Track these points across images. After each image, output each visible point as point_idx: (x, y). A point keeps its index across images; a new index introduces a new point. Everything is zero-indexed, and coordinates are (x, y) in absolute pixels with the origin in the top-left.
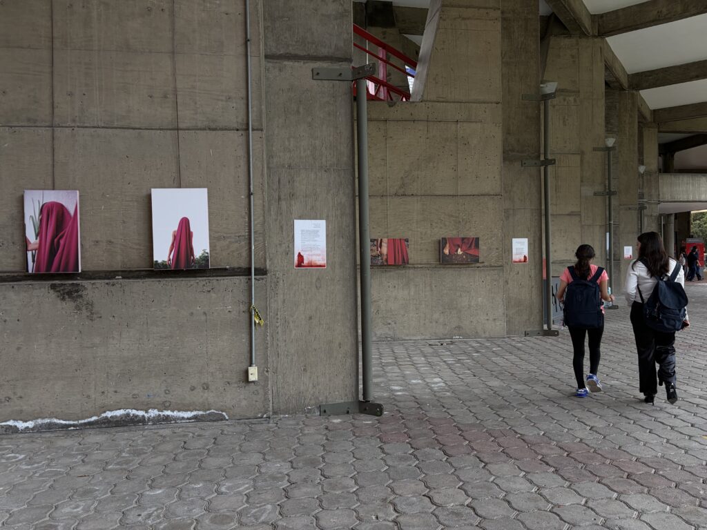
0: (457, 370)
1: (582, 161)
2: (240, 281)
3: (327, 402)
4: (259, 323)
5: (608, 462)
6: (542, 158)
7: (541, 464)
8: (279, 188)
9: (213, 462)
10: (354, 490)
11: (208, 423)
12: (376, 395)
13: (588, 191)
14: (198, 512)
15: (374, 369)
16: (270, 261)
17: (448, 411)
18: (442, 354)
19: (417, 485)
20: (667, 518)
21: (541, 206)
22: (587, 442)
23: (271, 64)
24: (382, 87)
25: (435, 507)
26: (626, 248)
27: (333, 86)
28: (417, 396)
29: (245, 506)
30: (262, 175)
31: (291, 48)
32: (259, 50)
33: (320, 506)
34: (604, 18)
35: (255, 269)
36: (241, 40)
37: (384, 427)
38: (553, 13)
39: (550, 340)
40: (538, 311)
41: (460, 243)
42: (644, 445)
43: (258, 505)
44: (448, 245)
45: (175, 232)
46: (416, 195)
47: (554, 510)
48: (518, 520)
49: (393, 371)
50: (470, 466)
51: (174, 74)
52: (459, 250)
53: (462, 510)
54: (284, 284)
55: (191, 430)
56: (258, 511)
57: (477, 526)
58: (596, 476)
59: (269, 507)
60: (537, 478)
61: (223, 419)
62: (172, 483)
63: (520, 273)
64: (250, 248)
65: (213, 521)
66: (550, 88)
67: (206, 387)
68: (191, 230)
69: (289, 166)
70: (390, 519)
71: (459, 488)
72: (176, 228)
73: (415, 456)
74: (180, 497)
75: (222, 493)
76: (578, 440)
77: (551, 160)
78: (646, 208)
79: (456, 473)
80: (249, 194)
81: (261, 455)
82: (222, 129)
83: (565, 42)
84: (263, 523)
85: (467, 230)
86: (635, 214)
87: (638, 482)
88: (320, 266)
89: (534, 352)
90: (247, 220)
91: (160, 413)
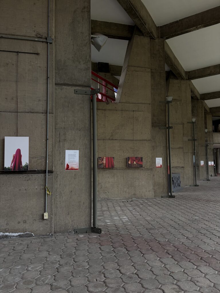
0: (133, 213)
1: (183, 127)
2: (41, 176)
3: (77, 228)
4: (49, 194)
5: (193, 252)
6: (167, 126)
7: (166, 254)
8: (60, 136)
9: (25, 256)
10: (88, 267)
11: (25, 238)
12: (99, 224)
13: (186, 139)
14: (17, 279)
15: (98, 213)
16: (54, 167)
17: (129, 231)
18: (128, 206)
19: (114, 265)
20: (216, 276)
21: (167, 145)
22: (185, 244)
23: (58, 87)
24: (104, 96)
25: (121, 275)
26: (201, 161)
27: (83, 97)
28: (116, 225)
29: (38, 276)
30: (53, 131)
31: (66, 81)
32: (53, 81)
33: (72, 275)
34: (190, 73)
35: (48, 171)
36: (45, 78)
37: (102, 239)
38: (171, 70)
39: (171, 199)
40: (166, 187)
41: (135, 159)
42: (208, 245)
43: (45, 276)
44: (130, 160)
45: (14, 155)
46: (117, 140)
47: (171, 275)
48: (156, 279)
49: (107, 214)
50: (137, 255)
51: (17, 90)
52: (135, 162)
53: (133, 276)
54: (60, 177)
55: (17, 241)
56: (45, 278)
57: (139, 282)
58: (188, 259)
59: (50, 276)
60: (164, 260)
61: (32, 236)
62: (7, 266)
63: (159, 172)
64: (46, 162)
65: (24, 283)
66: (170, 99)
67: (25, 222)
68: (21, 154)
69: (64, 128)
70: (102, 281)
71: (132, 266)
72: (15, 153)
73: (114, 251)
74: (10, 273)
75: (29, 270)
76: (182, 243)
77: (171, 127)
78: (208, 146)
79: (131, 259)
80: (47, 140)
81: (48, 252)
82: (36, 113)
83: (176, 81)
84: (46, 284)
85: (138, 154)
86: (204, 148)
87: (205, 261)
88: (76, 169)
89: (165, 205)
90: (45, 150)
91: (4, 234)
